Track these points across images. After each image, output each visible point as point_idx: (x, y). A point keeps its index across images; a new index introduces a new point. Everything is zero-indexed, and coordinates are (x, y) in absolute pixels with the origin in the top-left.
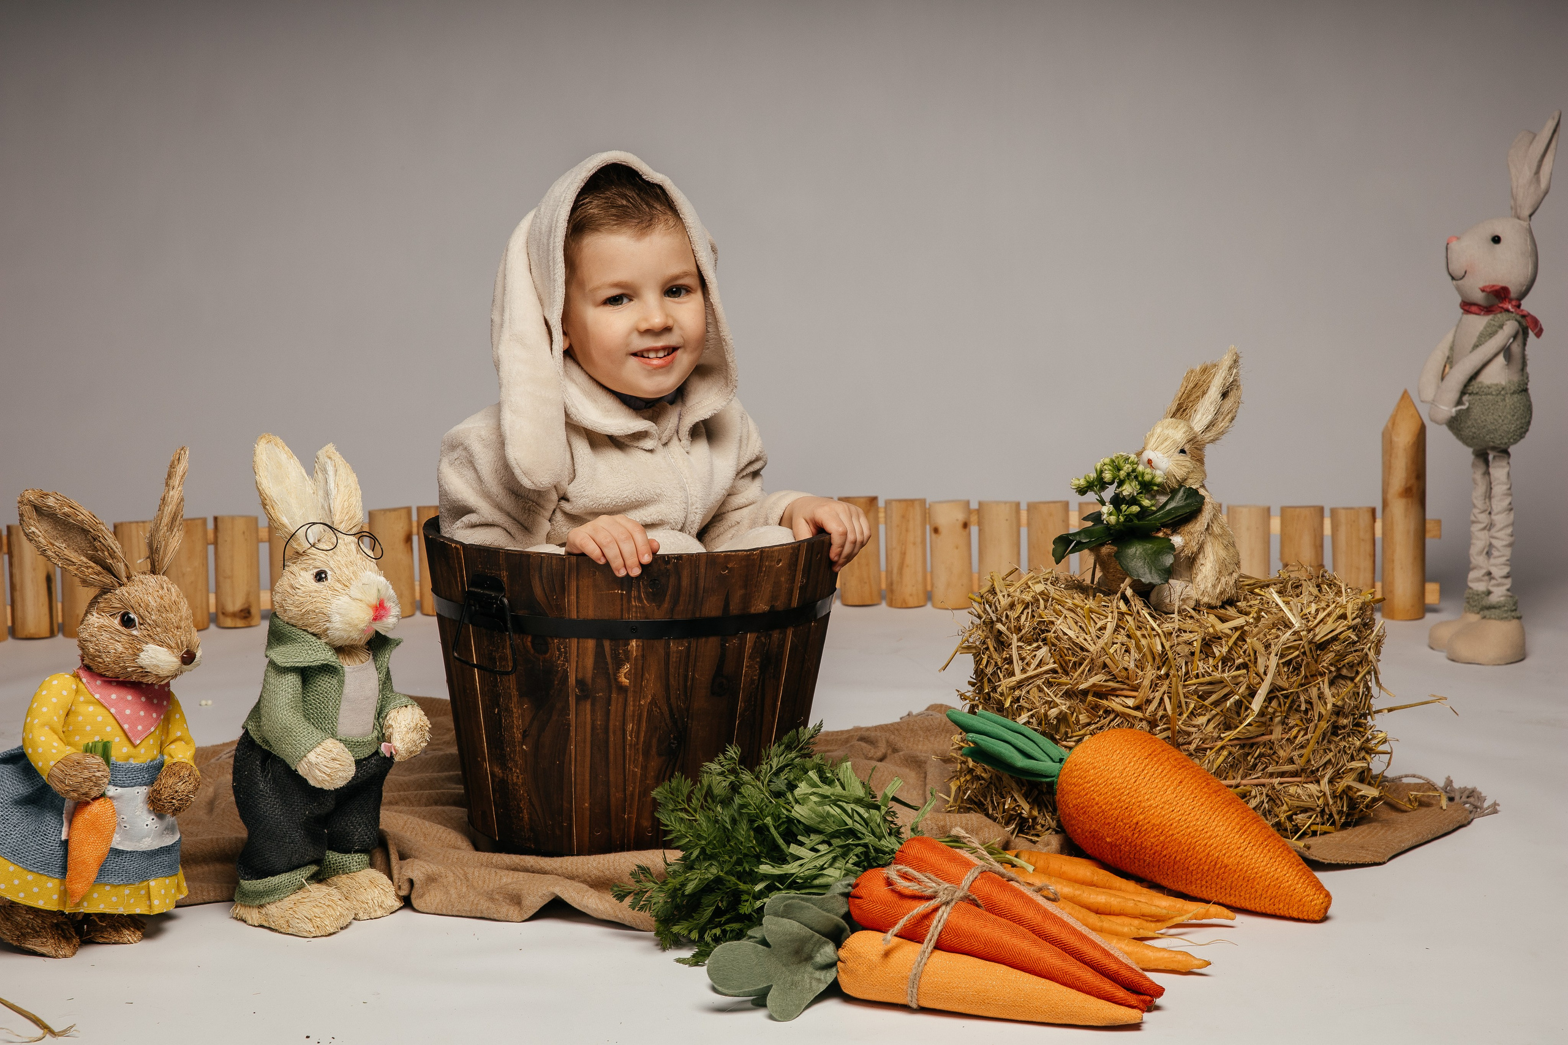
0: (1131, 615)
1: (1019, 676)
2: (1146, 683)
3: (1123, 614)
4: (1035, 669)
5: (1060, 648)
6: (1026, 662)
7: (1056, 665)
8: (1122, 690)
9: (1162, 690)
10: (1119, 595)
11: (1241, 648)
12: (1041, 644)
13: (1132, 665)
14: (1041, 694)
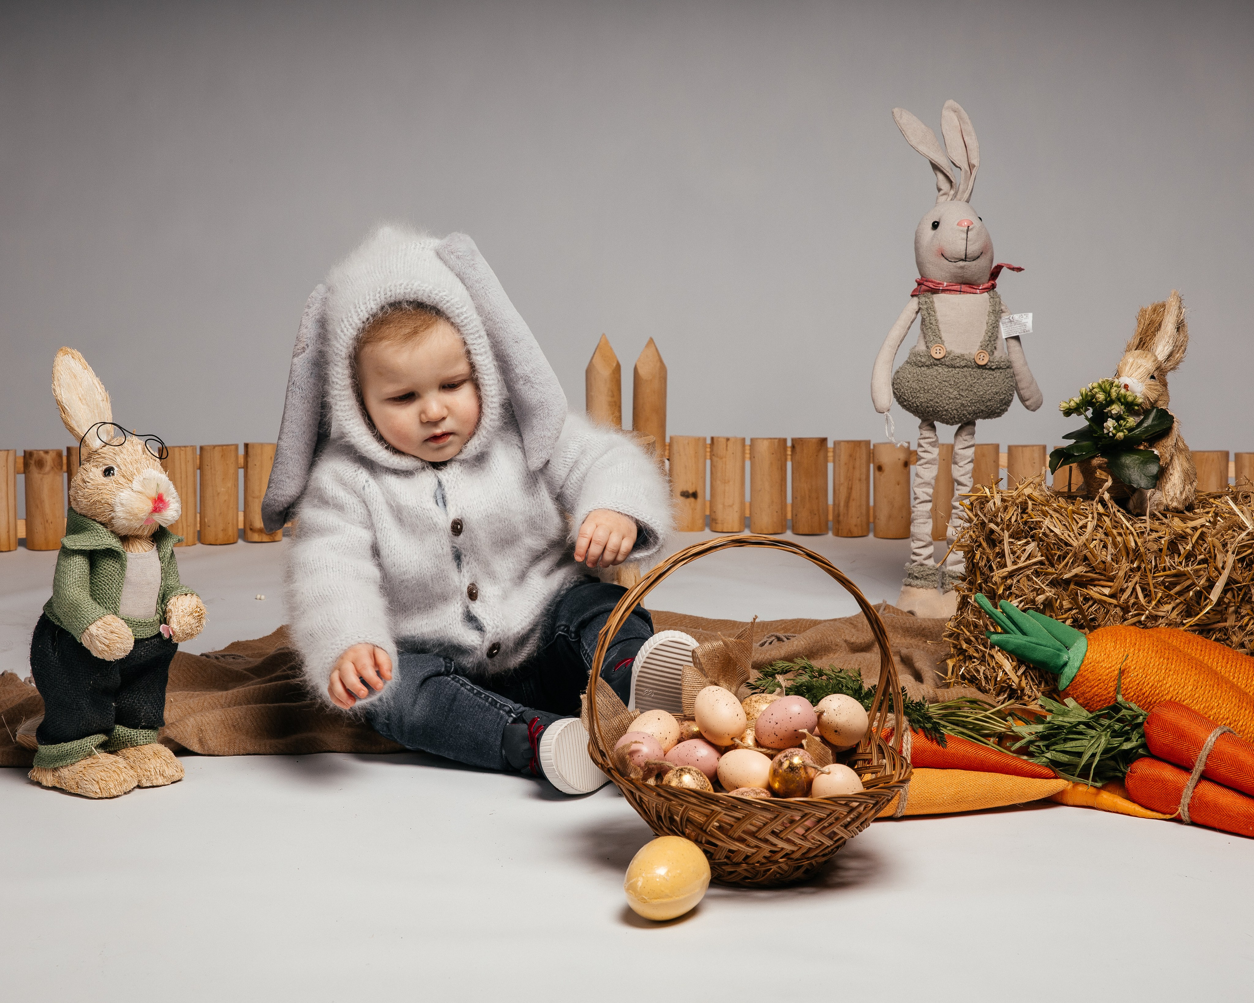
0: (1108, 516)
1: (1010, 567)
2: (1121, 574)
3: (1099, 514)
4: (1024, 562)
5: (1048, 544)
6: (1016, 555)
7: (1043, 558)
8: (1100, 580)
9: (1134, 580)
10: (1097, 499)
11: (1202, 546)
12: (1030, 540)
13: (1109, 558)
14: (1030, 583)
